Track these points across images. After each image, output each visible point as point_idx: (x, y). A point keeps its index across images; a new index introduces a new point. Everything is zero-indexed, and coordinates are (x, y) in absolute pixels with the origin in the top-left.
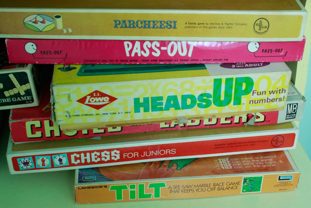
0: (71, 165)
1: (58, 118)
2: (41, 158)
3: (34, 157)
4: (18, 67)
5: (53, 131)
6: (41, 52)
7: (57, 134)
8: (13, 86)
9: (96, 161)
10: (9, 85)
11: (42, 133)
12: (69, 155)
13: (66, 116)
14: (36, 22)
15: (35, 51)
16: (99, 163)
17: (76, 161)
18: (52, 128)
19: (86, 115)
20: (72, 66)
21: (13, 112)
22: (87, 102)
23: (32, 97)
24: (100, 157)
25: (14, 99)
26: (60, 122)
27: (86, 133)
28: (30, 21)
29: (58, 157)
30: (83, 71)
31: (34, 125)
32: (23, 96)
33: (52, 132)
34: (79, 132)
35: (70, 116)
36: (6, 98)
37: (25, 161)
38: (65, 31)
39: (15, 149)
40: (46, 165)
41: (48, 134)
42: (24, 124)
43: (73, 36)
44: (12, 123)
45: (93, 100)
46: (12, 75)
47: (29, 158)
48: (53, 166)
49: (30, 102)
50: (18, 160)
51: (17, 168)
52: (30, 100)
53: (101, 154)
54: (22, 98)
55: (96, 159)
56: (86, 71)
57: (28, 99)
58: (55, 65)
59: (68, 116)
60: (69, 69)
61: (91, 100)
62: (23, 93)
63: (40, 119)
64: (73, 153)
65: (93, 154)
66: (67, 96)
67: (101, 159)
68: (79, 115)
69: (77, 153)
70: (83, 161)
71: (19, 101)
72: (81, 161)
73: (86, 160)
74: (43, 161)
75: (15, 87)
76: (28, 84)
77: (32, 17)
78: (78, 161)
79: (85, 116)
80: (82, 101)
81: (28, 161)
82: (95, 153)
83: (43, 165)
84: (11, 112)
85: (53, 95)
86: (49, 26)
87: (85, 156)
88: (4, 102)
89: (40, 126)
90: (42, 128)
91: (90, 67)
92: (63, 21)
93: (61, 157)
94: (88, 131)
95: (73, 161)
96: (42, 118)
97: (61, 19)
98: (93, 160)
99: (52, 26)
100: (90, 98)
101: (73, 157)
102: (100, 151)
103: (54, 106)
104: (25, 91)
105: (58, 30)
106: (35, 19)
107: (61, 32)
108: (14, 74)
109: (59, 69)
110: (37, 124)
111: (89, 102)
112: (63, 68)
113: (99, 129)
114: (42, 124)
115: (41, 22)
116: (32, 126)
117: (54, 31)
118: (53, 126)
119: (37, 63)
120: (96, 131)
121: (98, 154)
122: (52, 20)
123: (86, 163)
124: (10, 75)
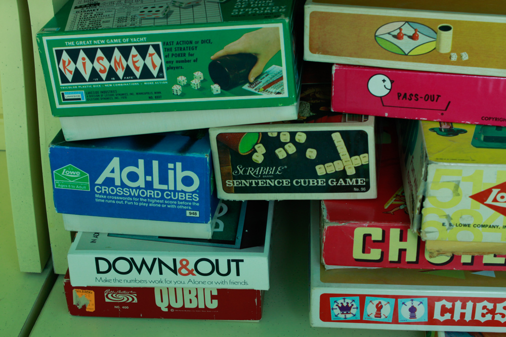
0: (432, 321)
1: (426, 227)
2: (376, 302)
3: (362, 298)
4: (349, 119)
5: (405, 250)
6: (399, 95)
7: (411, 256)
8: (336, 157)
9: (483, 320)
10: (329, 153)
11: (382, 253)
12: (432, 301)
13: (443, 224)
14: (399, 37)
15: (389, 91)
16: (487, 324)
17: (442, 314)
18: (403, 245)
19: (483, 226)
20: (456, 126)
21: (327, 206)
22: (489, 201)
23: (367, 180)
24: (493, 312)
25: (332, 181)
26: (427, 235)
27: (469, 261)
28: (389, 33)
29: (409, 304)
30: (482, 138)
31: (370, 235)
32: (351, 177)
33: (402, 252)
34: (455, 258)
35: (450, 225)
36: (317, 177)
37: (345, 304)
38: (454, 57)
39: (327, 278)
40: (383, 317)
41: (393, 256)
42: (351, 232)
43: (470, 68)
44: (329, 228)
45: (503, 197)
46: (338, 134)
47: (353, 298)
48: (395, 320)
49: (363, 189)
50: (332, 299)
51: (325, 315)
52: (363, 186)
53: (495, 307)
54: (348, 180)
55: (483, 315)
56: (487, 139)
57: (359, 184)
58: (421, 123)
59: (447, 224)
60: (452, 132)
61: (498, 198)
62: (351, 171)
63: (383, 224)
64: (439, 299)
65: (479, 306)
66: (453, 185)
67: (493, 317)
68: (469, 225)
69: (449, 299)
70: (457, 317)
71: (341, 186)
72: (452, 317)
73: (463, 315)
74: (379, 308)
75: (339, 158)
76: (366, 155)
77: (393, 27)
78: (448, 316)
79: (481, 228)
80: (481, 197)
81: (350, 305)
82: (485, 303)
83: (378, 315)
84: (324, 206)
85: (426, 180)
86: (424, 44)
87: (464, 307)
88: (311, 184)
89: (380, 238)
90: (384, 243)
91: (493, 132)
92: (454, 38)
93: (416, 303)
94: (473, 257)
95: (437, 315)
96: (386, 224)
97: (451, 32)
98: (478, 317)
99: (432, 46)
100: (499, 193)
101: (438, 306)
102: (496, 301)
103: (424, 203)
104: (356, 168)
105: (442, 54)
106: (398, 31)
107: (445, 59)
108: (344, 134)
109: (433, 130)
110: (376, 234)
111: (495, 200)
112: (440, 130)
113: (495, 256)
114: (385, 235)
115: (409, 37)
116: (367, 237)
117: (434, 56)
118: (406, 241)
119: (386, 115)
120: (488, 259)
121: (490, 306)
122: (432, 34)
123: (462, 322)
124: (333, 135)
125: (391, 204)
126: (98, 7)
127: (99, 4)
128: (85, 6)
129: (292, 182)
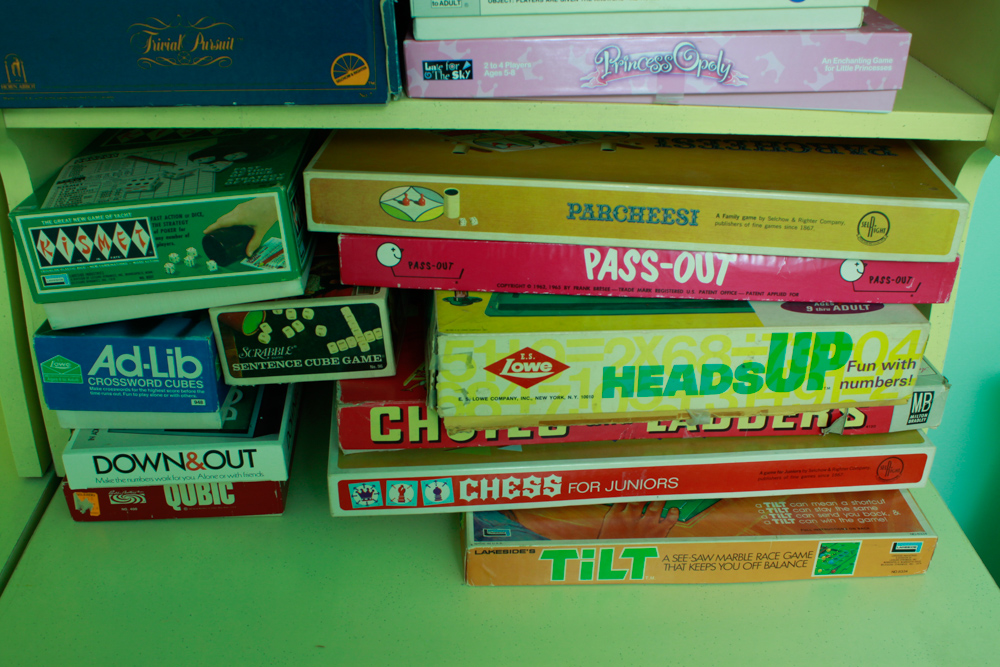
0: (459, 502)
1: (442, 403)
2: (398, 485)
3: (383, 482)
4: (360, 292)
5: (426, 429)
6: (410, 264)
7: (433, 435)
8: (347, 333)
9: (511, 497)
10: (340, 330)
11: (402, 434)
12: (456, 481)
13: (460, 399)
14: (404, 202)
15: (398, 261)
16: (516, 500)
17: (469, 494)
18: (423, 424)
19: (500, 399)
20: (472, 295)
21: (342, 386)
22: (505, 372)
23: (383, 356)
24: (520, 487)
25: (346, 360)
26: (445, 411)
27: (494, 436)
28: (394, 199)
29: (433, 485)
30: (497, 306)
31: (387, 415)
32: (366, 354)
33: (423, 431)
34: (479, 435)
35: (467, 399)
36: (330, 356)
37: (365, 491)
38: (464, 223)
39: (345, 463)
40: (407, 501)
41: (414, 436)
42: (367, 412)
43: (480, 233)
44: (343, 410)
45: (518, 367)
46: (348, 308)
47: (374, 483)
48: (420, 504)
49: (380, 366)
50: (351, 486)
51: (346, 503)
52: (380, 363)
53: (522, 482)
54: (363, 357)
55: (511, 492)
56: (502, 307)
57: (375, 361)
58: (435, 292)
59: (463, 398)
60: (467, 301)
61: (514, 368)
62: (365, 348)
63: (400, 402)
64: (464, 478)
65: (506, 482)
66: (465, 357)
67: (521, 493)
68: (486, 399)
69: (474, 478)
70: (484, 496)
71: (356, 364)
72: (479, 496)
73: (490, 493)
74: (402, 492)
75: (351, 335)
76: (379, 329)
77: (398, 192)
78: (474, 495)
79: (499, 401)
80: (496, 368)
81: (370, 491)
82: (512, 479)
83: (402, 499)
84: (339, 386)
85: (437, 353)
86: (432, 210)
87: (490, 484)
88: (324, 364)
89: (398, 418)
90: (402, 423)
91: (509, 299)
92: (461, 203)
93: (440, 484)
94: (497, 432)
95: (463, 495)
96: (404, 402)
97: (457, 196)
98: (506, 494)
99: (439, 211)
100: (514, 362)
101: (463, 485)
102: (522, 476)
103: (437, 377)
104: (370, 344)
105: (450, 219)
106: (403, 197)
107: (455, 225)
108: (353, 308)
109: (446, 300)
110: (394, 413)
111: (510, 371)
112: (455, 299)
113: (520, 429)
114: (404, 414)
115: (416, 202)
116: (384, 417)
117: (442, 221)
118: (426, 418)
119: (399, 286)
120: (513, 433)
121: (517, 482)
122: (439, 198)
123: (490, 501)
124: (343, 310)
125: (412, 381)
126: (82, 181)
127: (84, 178)
128: (69, 181)
129: (303, 363)
